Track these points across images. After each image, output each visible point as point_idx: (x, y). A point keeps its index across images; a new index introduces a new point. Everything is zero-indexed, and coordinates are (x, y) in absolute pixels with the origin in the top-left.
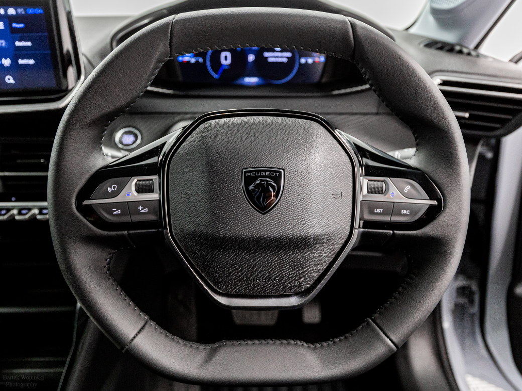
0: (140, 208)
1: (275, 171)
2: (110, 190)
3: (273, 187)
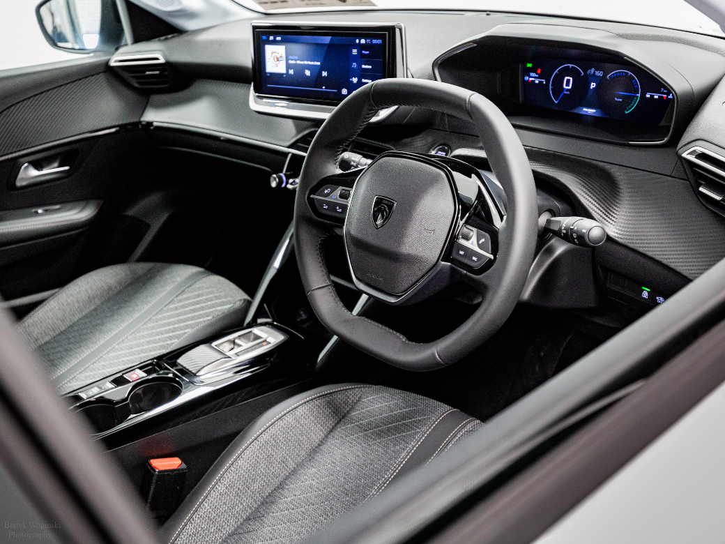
0: (338, 208)
1: (391, 202)
2: (326, 191)
3: (386, 212)
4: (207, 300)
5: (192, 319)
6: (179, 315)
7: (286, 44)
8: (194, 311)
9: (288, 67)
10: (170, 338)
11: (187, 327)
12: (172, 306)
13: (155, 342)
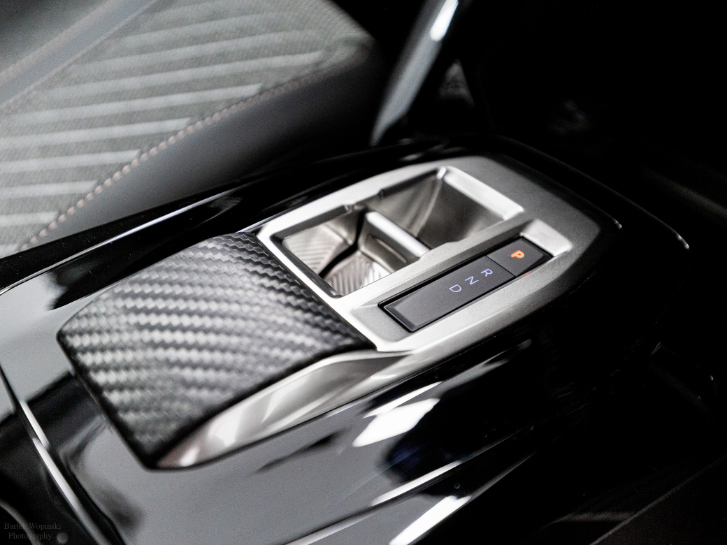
4: (242, 32)
5: (188, 87)
6: (149, 70)
8: (198, 62)
10: (115, 145)
11: (172, 112)
12: (132, 41)
13: (66, 150)
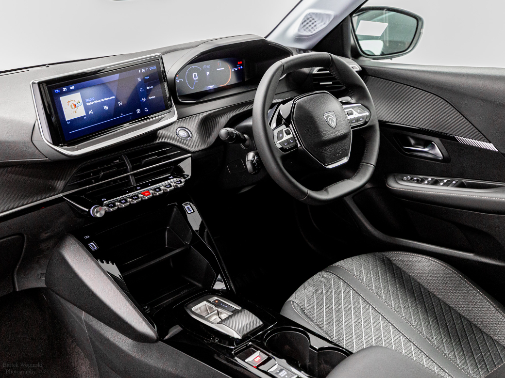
0: (291, 141)
1: (332, 113)
2: (281, 136)
3: (333, 118)
7: (79, 90)
9: (87, 109)
